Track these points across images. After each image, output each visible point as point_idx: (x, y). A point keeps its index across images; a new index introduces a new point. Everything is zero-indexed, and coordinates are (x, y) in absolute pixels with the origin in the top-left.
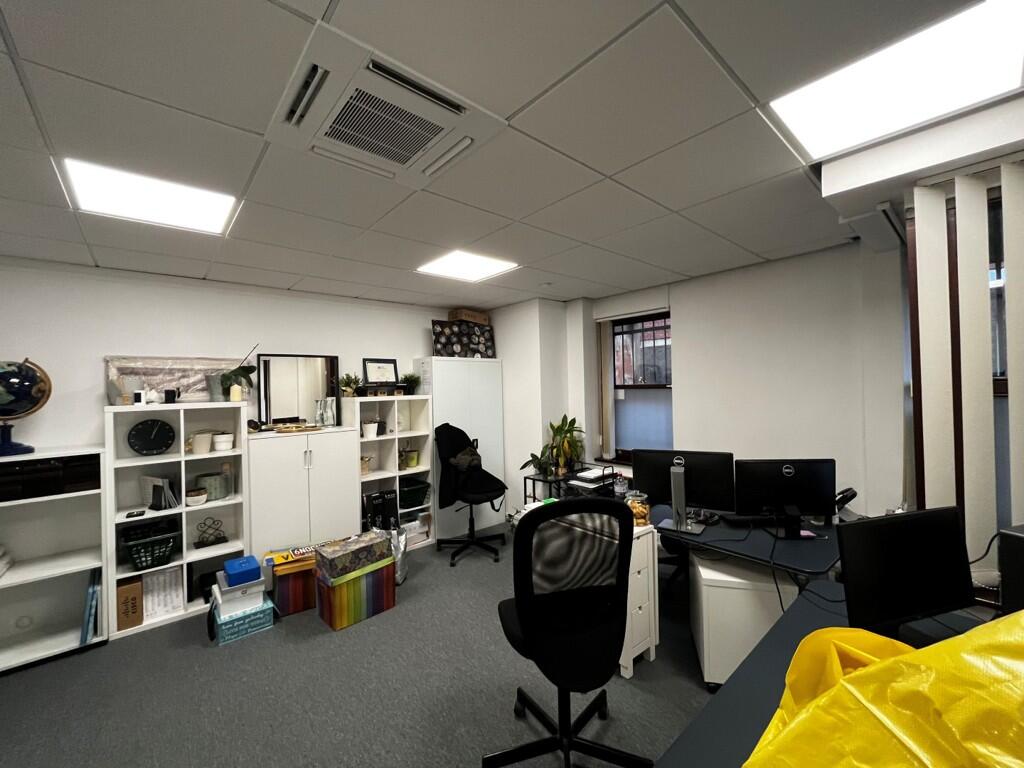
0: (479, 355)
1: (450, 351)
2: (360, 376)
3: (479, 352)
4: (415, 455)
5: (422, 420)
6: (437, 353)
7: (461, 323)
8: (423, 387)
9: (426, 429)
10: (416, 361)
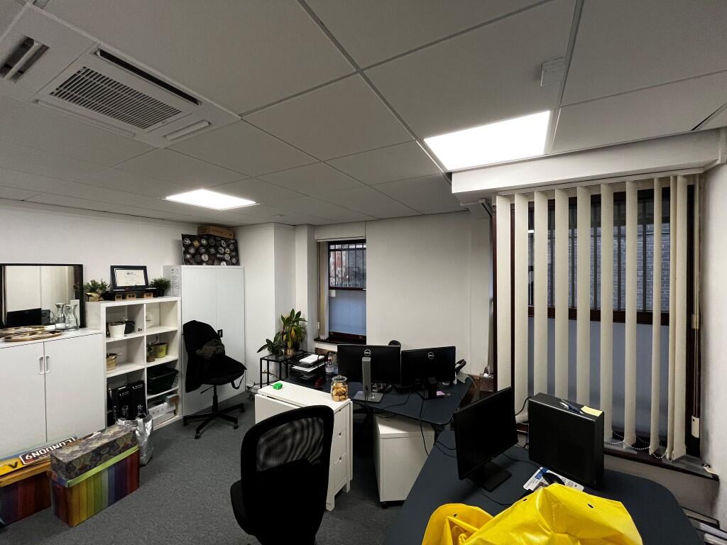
0: (225, 263)
1: (198, 260)
2: (108, 282)
3: (225, 260)
4: (163, 347)
5: (171, 318)
6: (187, 262)
7: (209, 237)
8: (173, 290)
9: (174, 325)
10: (166, 268)
